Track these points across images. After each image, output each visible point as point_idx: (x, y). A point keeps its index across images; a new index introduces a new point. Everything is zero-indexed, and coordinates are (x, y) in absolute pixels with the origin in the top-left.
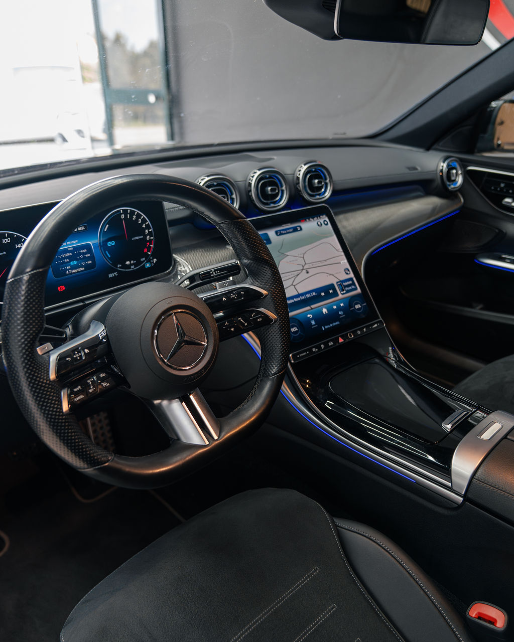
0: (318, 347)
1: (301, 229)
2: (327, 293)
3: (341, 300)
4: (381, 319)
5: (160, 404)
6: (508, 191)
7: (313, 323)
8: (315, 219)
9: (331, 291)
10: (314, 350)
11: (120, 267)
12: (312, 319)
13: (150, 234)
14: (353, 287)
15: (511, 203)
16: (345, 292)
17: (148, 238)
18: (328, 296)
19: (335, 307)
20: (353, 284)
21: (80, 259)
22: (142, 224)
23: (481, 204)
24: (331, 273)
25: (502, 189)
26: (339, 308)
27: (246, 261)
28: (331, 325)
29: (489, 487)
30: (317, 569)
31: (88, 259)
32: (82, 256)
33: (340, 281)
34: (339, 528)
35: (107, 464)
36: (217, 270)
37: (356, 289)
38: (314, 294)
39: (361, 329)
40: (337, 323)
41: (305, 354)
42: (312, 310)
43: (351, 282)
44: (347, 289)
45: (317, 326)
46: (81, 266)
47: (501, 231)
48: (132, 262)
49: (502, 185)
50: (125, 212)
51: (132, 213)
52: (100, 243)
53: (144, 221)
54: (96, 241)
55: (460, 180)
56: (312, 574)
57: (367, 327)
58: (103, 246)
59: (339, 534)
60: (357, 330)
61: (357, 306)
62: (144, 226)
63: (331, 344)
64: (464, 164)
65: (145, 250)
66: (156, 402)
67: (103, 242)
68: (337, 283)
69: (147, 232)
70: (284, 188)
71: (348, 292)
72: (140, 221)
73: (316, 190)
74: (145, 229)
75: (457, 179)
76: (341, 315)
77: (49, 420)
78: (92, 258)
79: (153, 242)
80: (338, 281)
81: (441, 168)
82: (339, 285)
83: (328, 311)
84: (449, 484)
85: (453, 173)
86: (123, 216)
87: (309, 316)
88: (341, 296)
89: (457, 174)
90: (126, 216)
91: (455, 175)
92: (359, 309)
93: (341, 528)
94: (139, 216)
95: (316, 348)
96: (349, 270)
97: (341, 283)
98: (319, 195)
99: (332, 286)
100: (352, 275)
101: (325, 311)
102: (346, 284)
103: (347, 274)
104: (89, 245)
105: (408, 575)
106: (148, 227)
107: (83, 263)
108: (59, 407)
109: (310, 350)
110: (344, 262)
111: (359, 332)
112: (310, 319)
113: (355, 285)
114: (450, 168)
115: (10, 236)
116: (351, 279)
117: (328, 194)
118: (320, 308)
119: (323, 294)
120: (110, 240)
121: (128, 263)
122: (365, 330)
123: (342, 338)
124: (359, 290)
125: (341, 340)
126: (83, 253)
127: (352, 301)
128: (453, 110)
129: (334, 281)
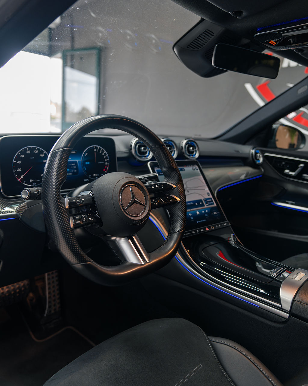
0: (195, 231)
1: (184, 170)
2: (199, 204)
3: (206, 209)
4: (227, 221)
5: (115, 239)
6: (286, 167)
7: (192, 218)
8: (191, 166)
9: (201, 203)
10: (193, 232)
11: (90, 177)
12: (191, 216)
13: (107, 162)
14: (212, 203)
15: (288, 173)
16: (208, 204)
17: (106, 163)
18: (199, 206)
19: (203, 212)
20: (212, 201)
21: (71, 168)
22: (104, 156)
23: (273, 173)
24: (201, 194)
25: (283, 165)
26: (205, 213)
27: (164, 169)
28: (202, 221)
29: (304, 304)
30: (201, 366)
31: (75, 169)
32: (72, 167)
33: (205, 199)
34: (212, 342)
35: (89, 263)
36: (146, 177)
37: (214, 204)
38: (192, 203)
39: (218, 225)
40: (205, 220)
41: (188, 234)
42: (191, 212)
43: (211, 200)
44: (209, 203)
45: (194, 220)
46: (71, 172)
47: (284, 189)
48: (97, 175)
49: (283, 163)
50: (96, 148)
51: (100, 149)
52: (82, 162)
53: (105, 154)
54: (80, 160)
55: (261, 160)
56: (197, 369)
57: (221, 224)
58: (83, 163)
59: (212, 345)
60: (216, 225)
61: (215, 213)
62: (105, 157)
63: (202, 230)
64: (263, 152)
65: (104, 170)
66: (113, 238)
67: (84, 161)
68: (204, 199)
69: (106, 160)
70: (175, 149)
71: (209, 205)
72: (103, 154)
73: (191, 153)
74: (105, 158)
75: (260, 159)
76: (206, 216)
77: (62, 231)
78: (77, 169)
79: (109, 166)
80: (204, 198)
81: (251, 153)
82: (205, 201)
83: (199, 213)
84: (280, 306)
85: (258, 156)
86: (95, 150)
87: (189, 214)
88: (206, 206)
89: (260, 157)
90: (97, 150)
91: (259, 157)
92: (216, 215)
93: (214, 341)
94: (103, 151)
95: (194, 232)
96: (209, 194)
97: (206, 200)
98: (193, 156)
99: (201, 201)
100: (211, 196)
101: (198, 213)
102: (208, 200)
103: (208, 195)
104: (76, 162)
105: (258, 370)
106: (107, 158)
107: (72, 171)
108: (69, 224)
109: (191, 232)
110: (207, 189)
111: (217, 226)
112: (190, 216)
113: (213, 202)
114: (256, 153)
115: (38, 149)
116: (211, 199)
117: (197, 156)
118: (195, 211)
119: (197, 204)
120: (87, 161)
121: (95, 175)
122: (220, 225)
123: (208, 228)
124: (215, 205)
125: (207, 229)
126: (73, 165)
127: (212, 210)
128: (256, 125)
129: (202, 198)
